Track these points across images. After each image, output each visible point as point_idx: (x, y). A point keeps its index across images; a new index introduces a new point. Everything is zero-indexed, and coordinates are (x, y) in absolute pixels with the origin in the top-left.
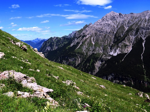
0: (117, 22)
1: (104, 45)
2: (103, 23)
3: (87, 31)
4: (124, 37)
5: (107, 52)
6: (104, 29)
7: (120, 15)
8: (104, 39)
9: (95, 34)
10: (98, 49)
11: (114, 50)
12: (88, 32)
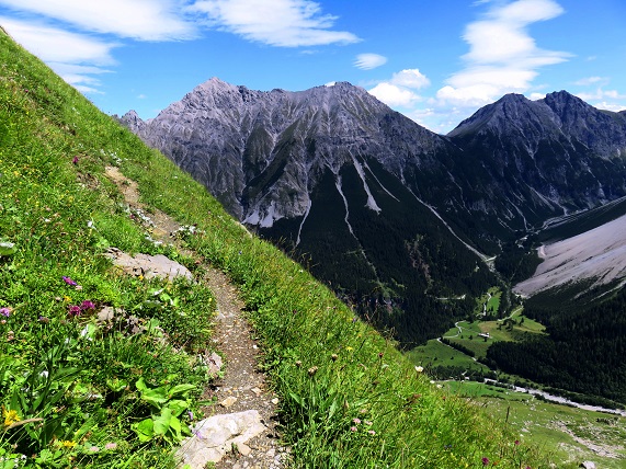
0: (236, 113)
1: (217, 193)
2: (192, 116)
4: (277, 167)
5: (236, 215)
6: (201, 135)
7: (241, 91)
8: (212, 172)
9: (174, 152)
11: (257, 207)
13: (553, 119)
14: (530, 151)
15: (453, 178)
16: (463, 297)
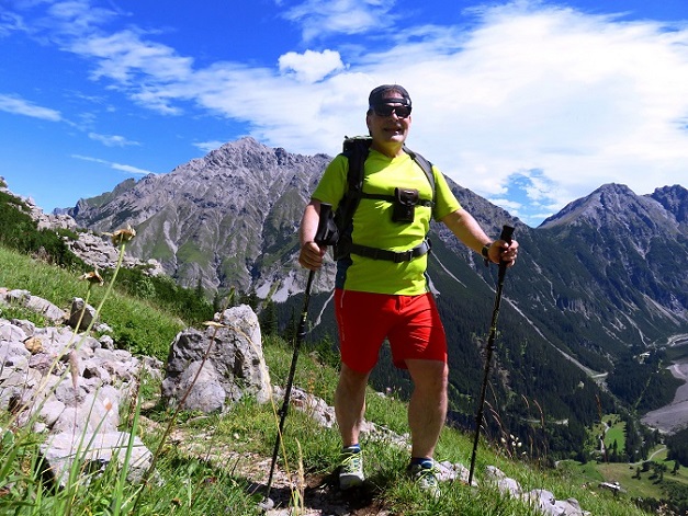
1: (223, 259)
2: (213, 173)
3: (138, 196)
5: (241, 286)
6: (217, 193)
7: (278, 154)
8: (222, 233)
9: (180, 208)
10: (197, 273)
11: (271, 278)
12: (146, 201)
13: (666, 217)
14: (640, 250)
15: (539, 270)
16: (565, 422)
